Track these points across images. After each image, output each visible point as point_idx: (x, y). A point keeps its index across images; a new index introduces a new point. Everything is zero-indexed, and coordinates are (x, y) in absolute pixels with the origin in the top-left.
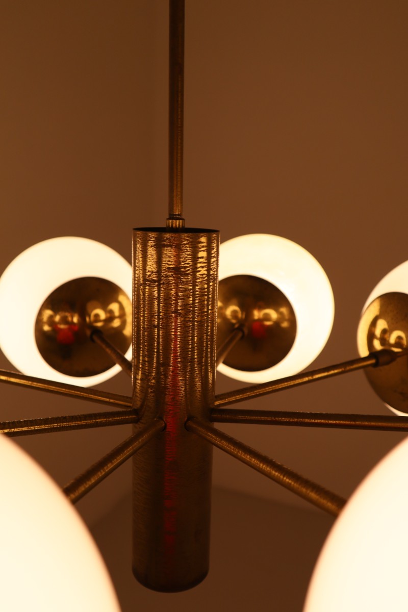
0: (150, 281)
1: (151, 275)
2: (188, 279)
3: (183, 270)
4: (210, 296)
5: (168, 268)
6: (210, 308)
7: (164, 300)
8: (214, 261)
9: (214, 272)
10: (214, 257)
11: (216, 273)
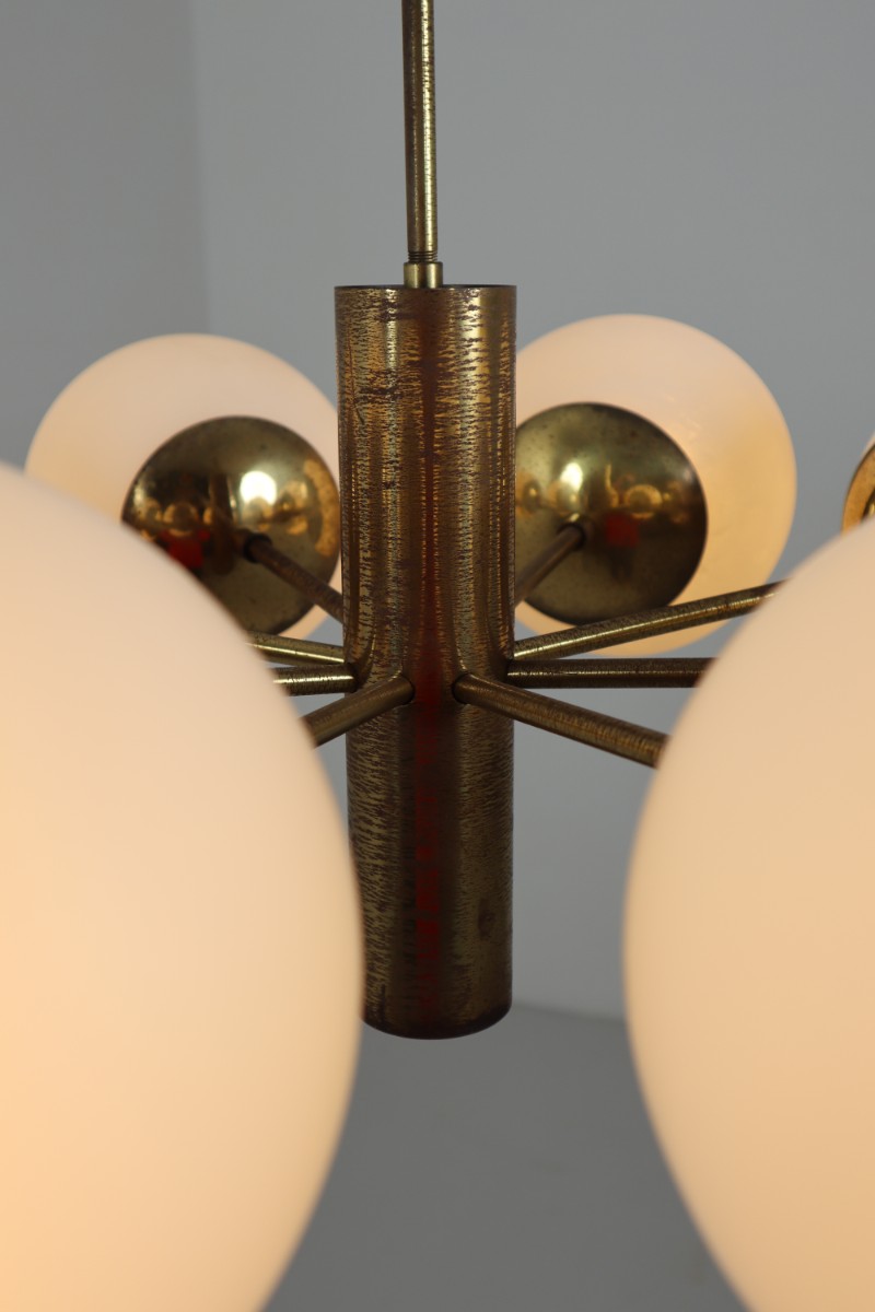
0: (375, 392)
1: (375, 379)
2: (452, 384)
3: (440, 365)
4: (500, 421)
5: (411, 363)
6: (499, 446)
7: (405, 430)
8: (505, 348)
9: (506, 370)
10: (504, 339)
11: (508, 374)
